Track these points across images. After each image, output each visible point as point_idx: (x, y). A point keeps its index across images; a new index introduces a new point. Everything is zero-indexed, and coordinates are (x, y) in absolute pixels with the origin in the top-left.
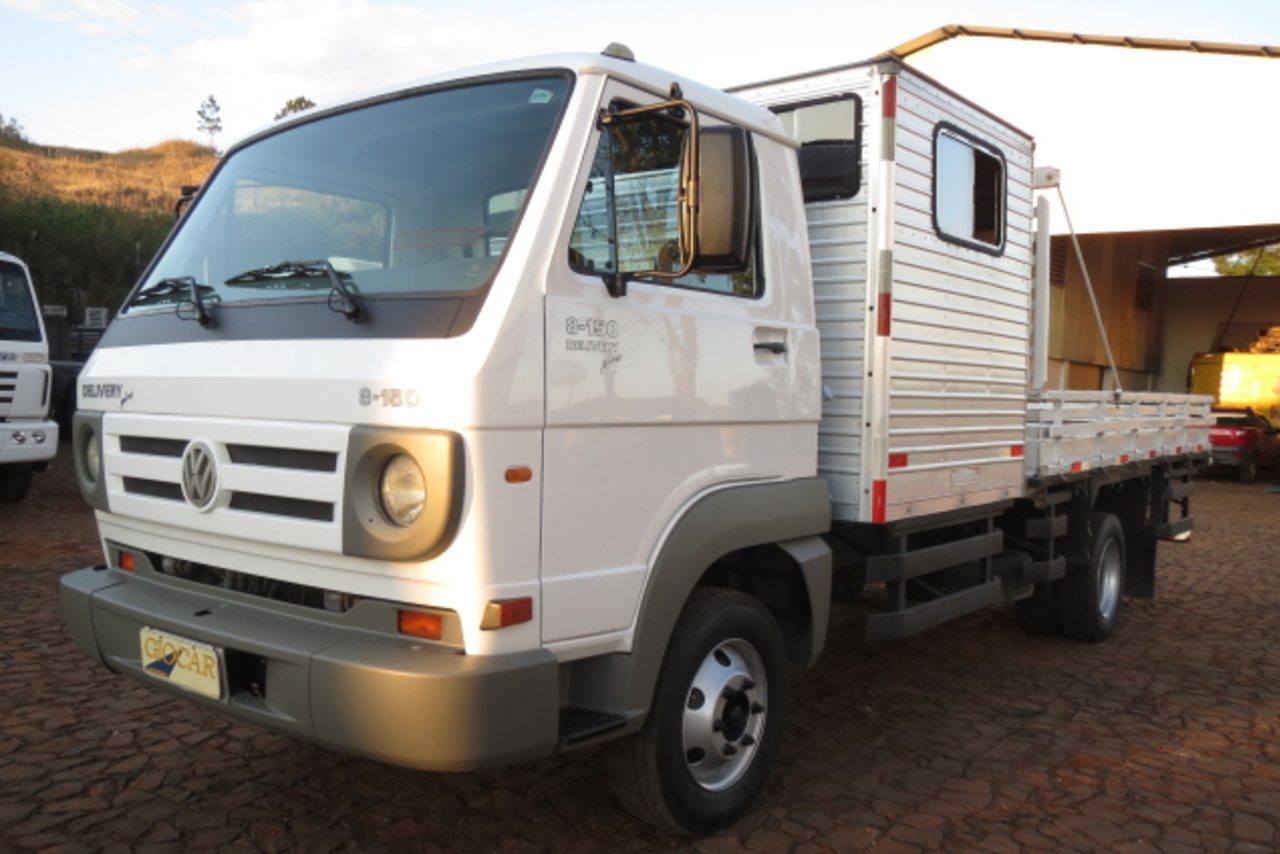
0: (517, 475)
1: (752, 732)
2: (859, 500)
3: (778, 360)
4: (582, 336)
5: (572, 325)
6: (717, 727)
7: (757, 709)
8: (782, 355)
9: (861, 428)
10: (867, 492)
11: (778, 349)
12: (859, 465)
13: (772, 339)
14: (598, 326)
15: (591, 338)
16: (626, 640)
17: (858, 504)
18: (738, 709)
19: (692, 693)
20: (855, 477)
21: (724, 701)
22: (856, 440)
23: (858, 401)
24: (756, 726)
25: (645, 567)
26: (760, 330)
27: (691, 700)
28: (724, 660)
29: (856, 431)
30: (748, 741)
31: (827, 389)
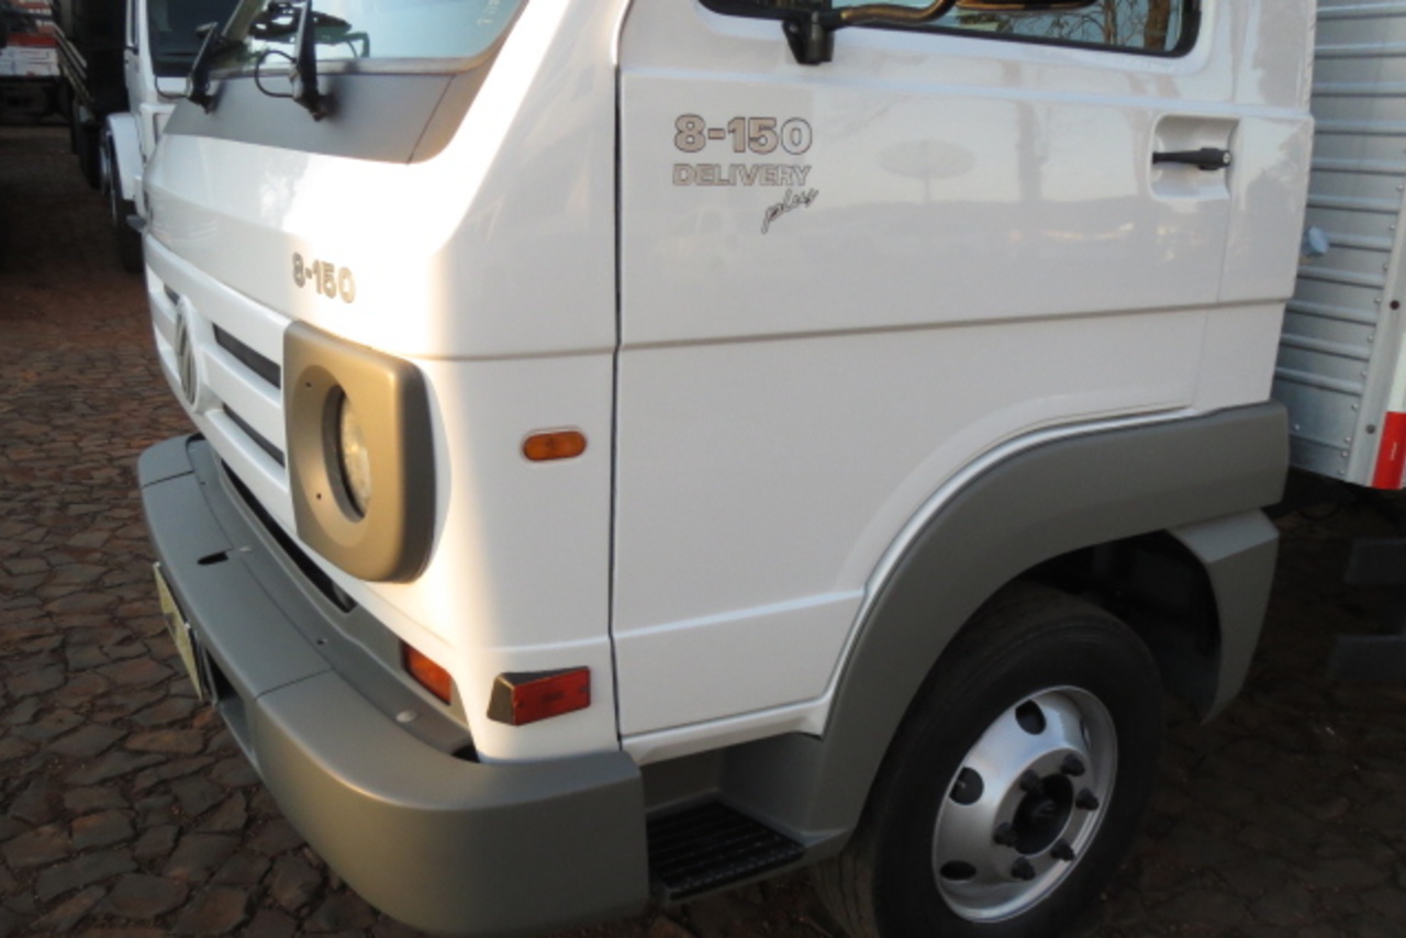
0: (551, 446)
1: (1073, 840)
2: (1351, 443)
3: (1208, 185)
4: (719, 153)
5: (690, 131)
6: (1001, 836)
7: (1088, 803)
8: (1222, 171)
9: (1378, 310)
10: (1371, 430)
11: (1209, 161)
12: (1364, 377)
13: (1198, 143)
14: (755, 132)
15: (739, 158)
16: (815, 716)
17: (1349, 451)
18: (1048, 804)
19: (961, 777)
20: (1352, 401)
21: (1022, 795)
22: (1366, 330)
23: (1382, 257)
24: (1083, 832)
25: (860, 593)
26: (1170, 124)
27: (956, 787)
28: (1033, 721)
29: (1368, 315)
30: (1064, 852)
31: (1315, 234)
